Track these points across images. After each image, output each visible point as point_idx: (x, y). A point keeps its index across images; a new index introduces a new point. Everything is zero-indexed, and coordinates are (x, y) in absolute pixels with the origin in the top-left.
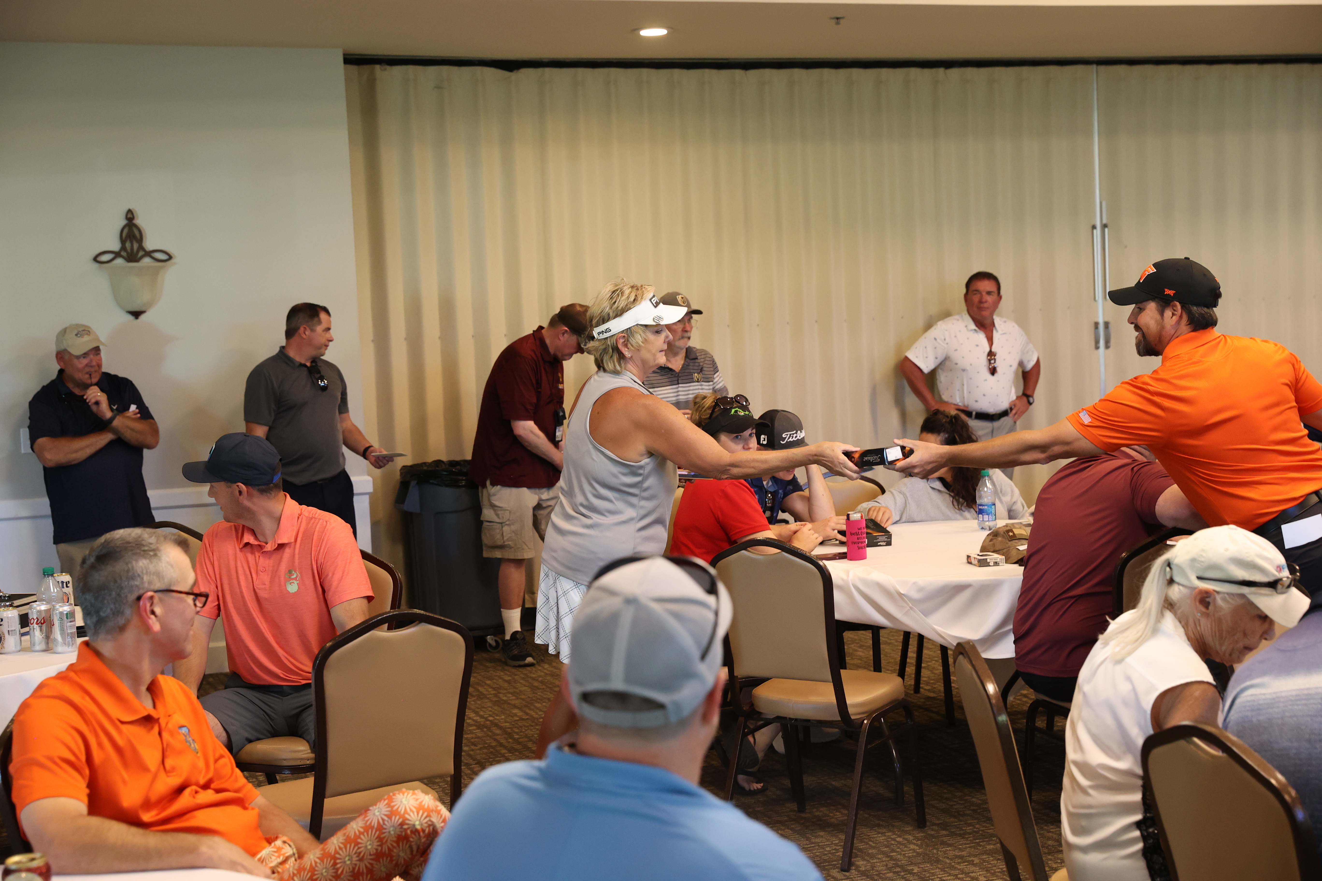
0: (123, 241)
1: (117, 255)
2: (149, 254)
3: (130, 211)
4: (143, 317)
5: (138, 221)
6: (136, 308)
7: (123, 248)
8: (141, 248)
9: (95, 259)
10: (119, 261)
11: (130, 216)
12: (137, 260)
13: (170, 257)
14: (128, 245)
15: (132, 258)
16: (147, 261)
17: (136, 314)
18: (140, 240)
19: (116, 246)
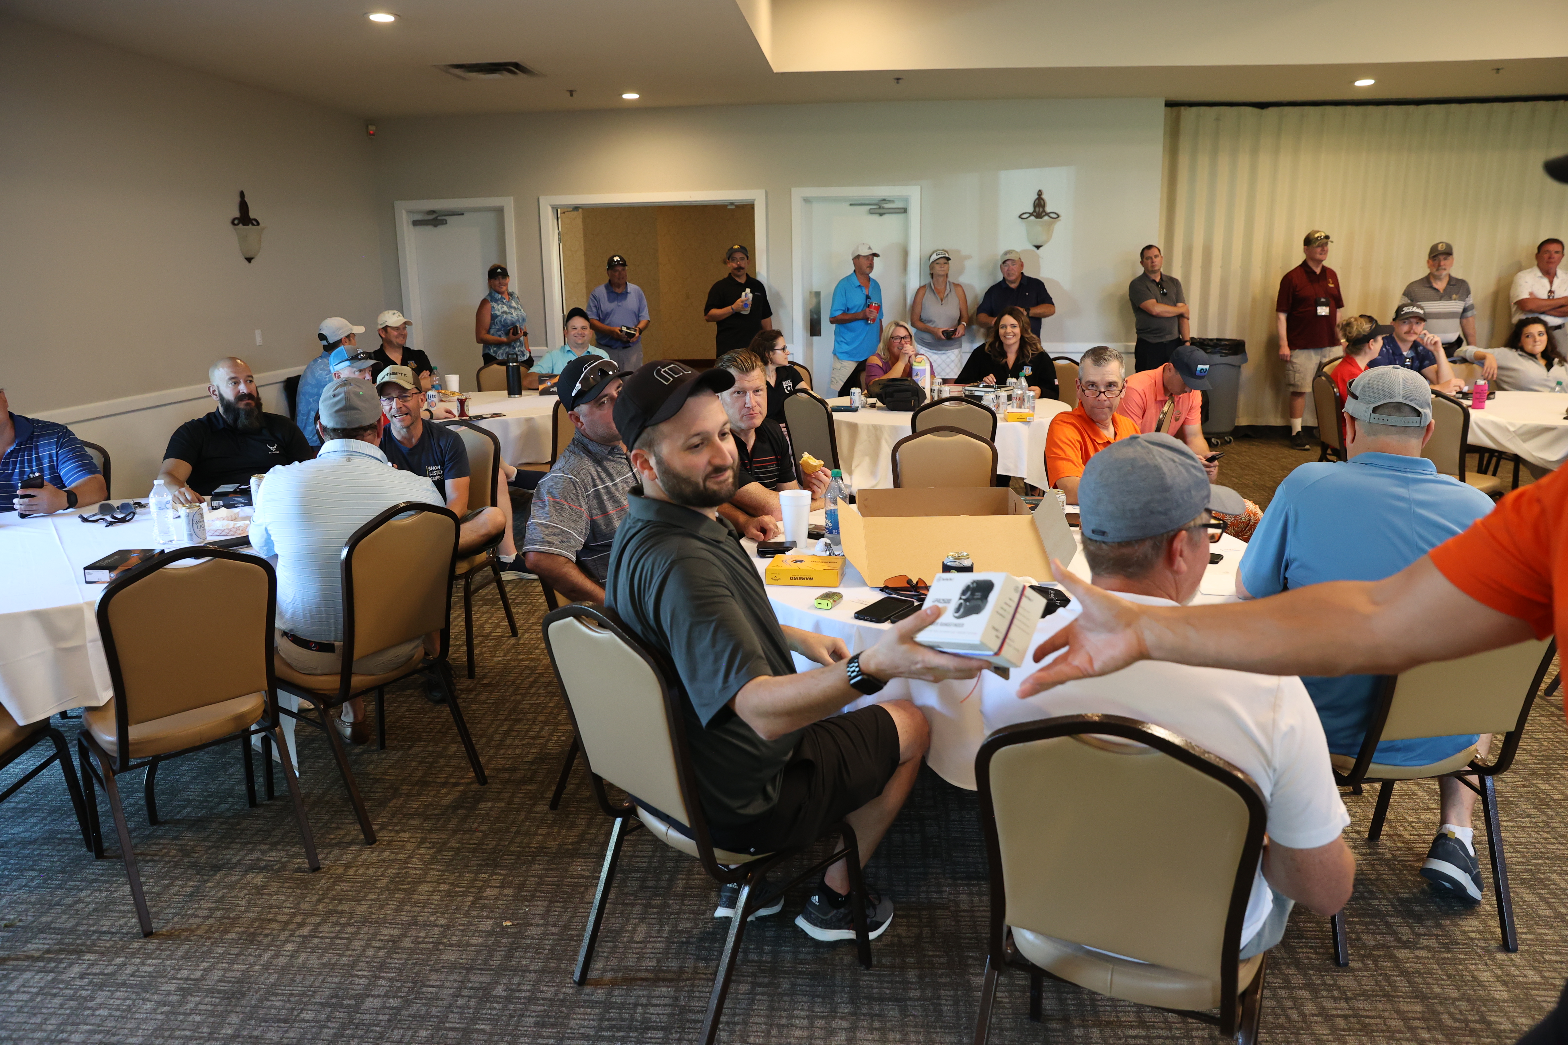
0: (1035, 207)
1: (1031, 214)
2: (1047, 214)
3: (1040, 191)
4: (1041, 249)
5: (1043, 196)
6: (1038, 244)
7: (1035, 211)
8: (1044, 211)
9: (1020, 217)
10: (1032, 218)
11: (1040, 193)
12: (1041, 218)
13: (1059, 216)
14: (1037, 209)
15: (1039, 216)
16: (1046, 218)
17: (1038, 247)
18: (1044, 206)
19: (1031, 210)
